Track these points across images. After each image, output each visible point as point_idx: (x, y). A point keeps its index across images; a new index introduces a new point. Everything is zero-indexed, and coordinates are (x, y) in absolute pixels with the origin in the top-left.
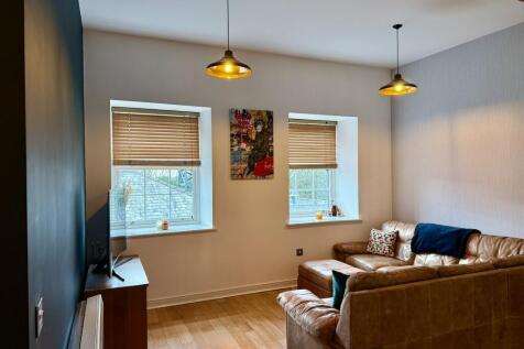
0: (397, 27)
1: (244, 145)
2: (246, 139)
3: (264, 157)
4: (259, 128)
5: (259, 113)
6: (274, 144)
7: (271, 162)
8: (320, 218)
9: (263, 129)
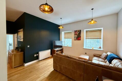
0: (92, 9)
1: (76, 36)
2: (76, 34)
3: (79, 37)
4: (78, 33)
5: (78, 30)
6: (81, 35)
7: (80, 38)
8: (93, 48)
9: (79, 33)
